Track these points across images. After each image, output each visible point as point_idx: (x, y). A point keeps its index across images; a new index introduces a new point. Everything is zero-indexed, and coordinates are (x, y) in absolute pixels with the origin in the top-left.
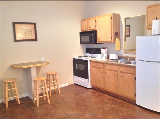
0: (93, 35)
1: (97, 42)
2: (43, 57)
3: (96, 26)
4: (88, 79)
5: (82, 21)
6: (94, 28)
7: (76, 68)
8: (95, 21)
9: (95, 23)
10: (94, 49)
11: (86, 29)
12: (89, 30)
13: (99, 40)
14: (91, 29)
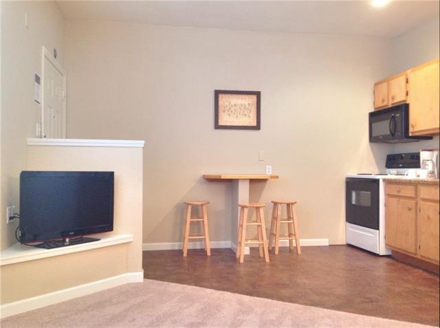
0: (398, 115)
1: (410, 135)
2: (271, 167)
3: (407, 95)
4: (378, 229)
5: (377, 84)
6: (404, 99)
7: (354, 203)
8: (404, 82)
9: (406, 87)
10: (404, 154)
11: (385, 103)
12: (392, 104)
13: (413, 127)
14: (395, 101)
